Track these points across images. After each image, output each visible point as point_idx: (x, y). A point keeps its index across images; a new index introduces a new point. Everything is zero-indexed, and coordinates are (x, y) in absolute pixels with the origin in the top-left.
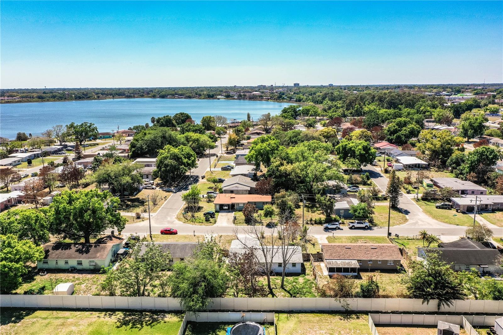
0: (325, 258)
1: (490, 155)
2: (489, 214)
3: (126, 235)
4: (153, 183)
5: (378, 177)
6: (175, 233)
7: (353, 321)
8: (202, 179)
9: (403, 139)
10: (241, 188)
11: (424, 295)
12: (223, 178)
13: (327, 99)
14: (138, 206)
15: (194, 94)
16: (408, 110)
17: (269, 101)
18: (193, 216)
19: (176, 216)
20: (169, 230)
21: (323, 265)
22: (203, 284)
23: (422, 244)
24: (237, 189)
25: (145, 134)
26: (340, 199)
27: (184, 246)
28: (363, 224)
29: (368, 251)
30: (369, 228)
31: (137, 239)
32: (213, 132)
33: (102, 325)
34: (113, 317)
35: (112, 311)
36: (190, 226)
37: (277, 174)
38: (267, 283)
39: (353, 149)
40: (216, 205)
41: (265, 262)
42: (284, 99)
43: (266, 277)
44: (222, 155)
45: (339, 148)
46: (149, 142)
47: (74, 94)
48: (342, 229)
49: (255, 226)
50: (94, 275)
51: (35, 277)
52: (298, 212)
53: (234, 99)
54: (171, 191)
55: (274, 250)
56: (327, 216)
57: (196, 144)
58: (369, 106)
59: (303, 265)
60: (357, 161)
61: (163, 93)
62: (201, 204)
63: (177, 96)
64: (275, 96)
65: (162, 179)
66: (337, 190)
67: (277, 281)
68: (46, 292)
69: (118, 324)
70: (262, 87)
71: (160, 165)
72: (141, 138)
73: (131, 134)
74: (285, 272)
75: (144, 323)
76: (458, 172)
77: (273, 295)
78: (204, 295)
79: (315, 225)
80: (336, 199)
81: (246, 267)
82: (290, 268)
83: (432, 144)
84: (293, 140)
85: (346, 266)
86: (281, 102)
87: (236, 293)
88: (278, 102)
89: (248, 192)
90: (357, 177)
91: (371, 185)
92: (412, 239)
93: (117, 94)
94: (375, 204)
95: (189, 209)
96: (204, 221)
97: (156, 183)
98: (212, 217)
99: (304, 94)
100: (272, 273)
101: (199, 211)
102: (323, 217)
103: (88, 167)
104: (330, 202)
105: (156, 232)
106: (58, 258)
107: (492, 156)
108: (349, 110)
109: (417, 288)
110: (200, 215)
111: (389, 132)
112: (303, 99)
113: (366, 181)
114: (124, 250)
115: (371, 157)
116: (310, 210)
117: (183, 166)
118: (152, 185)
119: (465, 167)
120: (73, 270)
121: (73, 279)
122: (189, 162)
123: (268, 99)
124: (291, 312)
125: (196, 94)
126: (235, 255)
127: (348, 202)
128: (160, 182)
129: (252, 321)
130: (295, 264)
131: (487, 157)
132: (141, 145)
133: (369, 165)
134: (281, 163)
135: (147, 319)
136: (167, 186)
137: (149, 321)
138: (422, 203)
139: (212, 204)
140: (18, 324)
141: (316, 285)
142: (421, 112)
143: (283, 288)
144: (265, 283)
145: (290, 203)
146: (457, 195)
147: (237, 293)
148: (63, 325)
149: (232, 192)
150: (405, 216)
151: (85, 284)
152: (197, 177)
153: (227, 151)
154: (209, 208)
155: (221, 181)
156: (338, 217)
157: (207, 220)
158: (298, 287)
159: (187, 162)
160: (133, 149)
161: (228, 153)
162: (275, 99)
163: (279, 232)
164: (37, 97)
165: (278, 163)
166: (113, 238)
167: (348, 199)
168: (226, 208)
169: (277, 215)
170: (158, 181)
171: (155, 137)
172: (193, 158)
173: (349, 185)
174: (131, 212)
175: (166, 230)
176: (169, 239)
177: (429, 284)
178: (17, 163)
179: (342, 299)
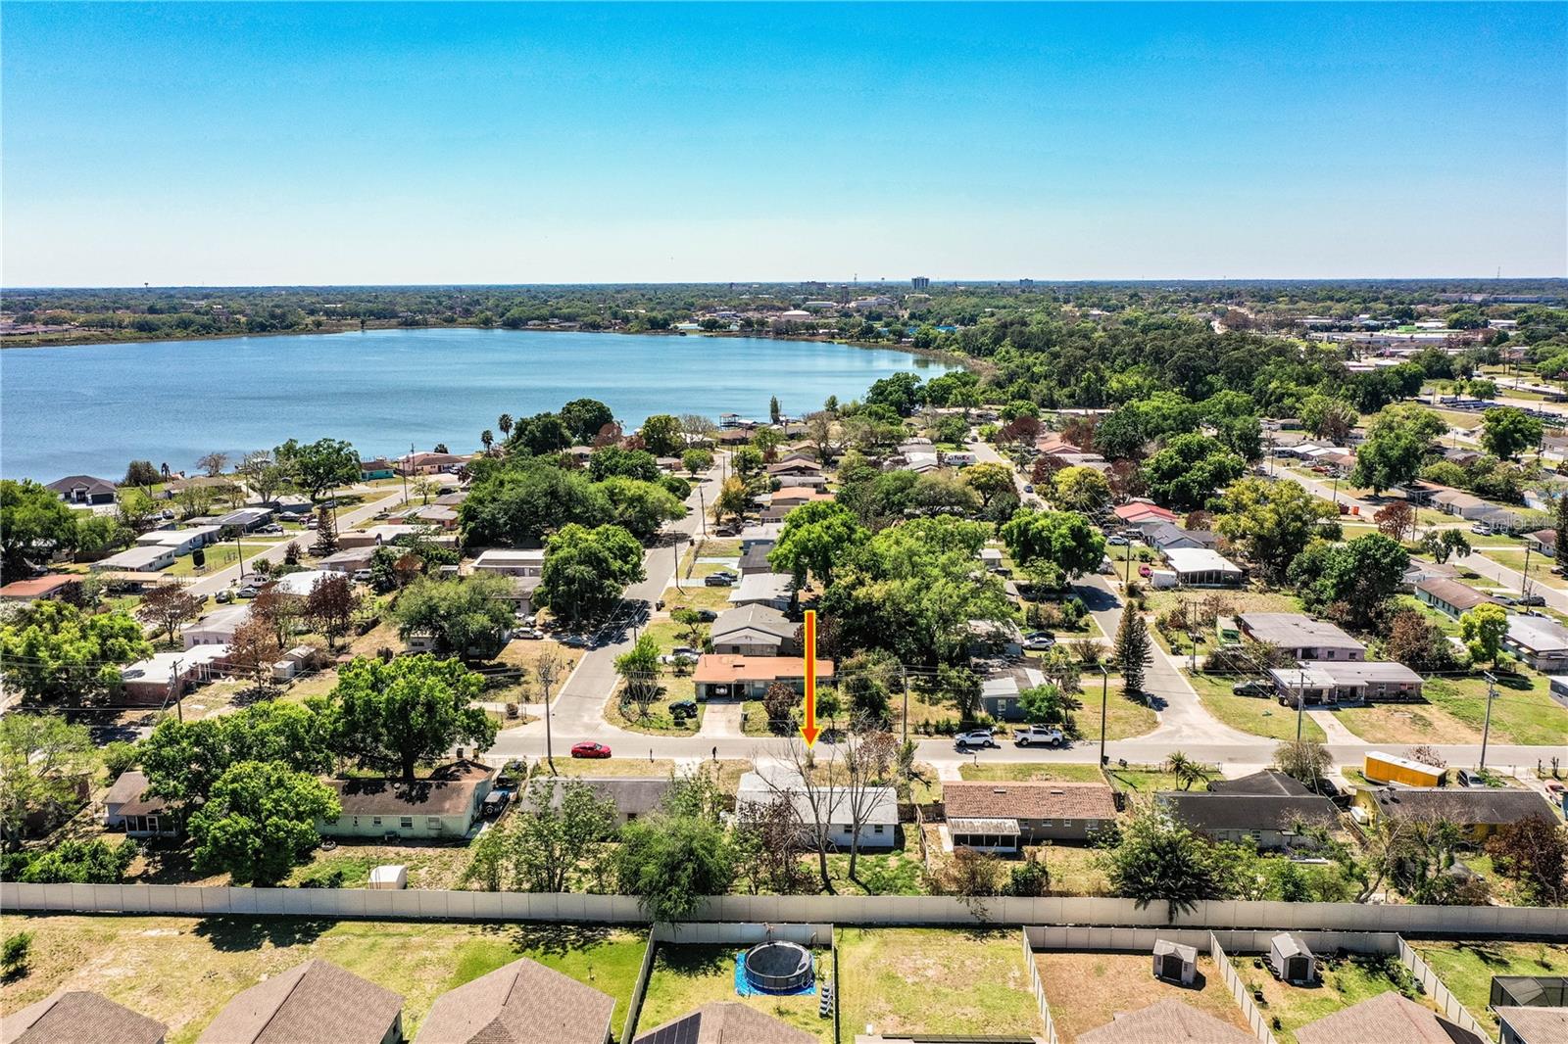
0: (948, 814)
1: (1384, 555)
2: (1357, 710)
3: (496, 759)
4: (535, 621)
5: (1107, 609)
6: (606, 755)
7: (992, 941)
8: (658, 610)
9: (1195, 492)
10: (759, 639)
11: (1139, 891)
12: (712, 610)
13: (1007, 341)
14: (507, 686)
15: (608, 315)
16: (1226, 395)
17: (836, 341)
18: (644, 714)
19: (602, 713)
20: (590, 748)
21: (943, 830)
22: (690, 866)
23: (1170, 785)
24: (748, 642)
25: (502, 484)
26: (999, 670)
27: (635, 788)
28: (1046, 734)
29: (1043, 799)
30: (1063, 745)
31: (520, 768)
32: (677, 461)
33: (483, 948)
34: (501, 934)
35: (496, 922)
36: (637, 736)
37: (847, 607)
38: (819, 868)
39: (1045, 534)
40: (698, 685)
41: (815, 822)
42: (878, 335)
43: (817, 856)
44: (705, 538)
45: (1010, 531)
46: (513, 506)
47: (241, 312)
48: (999, 747)
49: (793, 739)
50: (440, 850)
51: (312, 854)
52: (895, 702)
53: (730, 334)
54: (583, 646)
55: (834, 796)
56: (964, 714)
57: (637, 509)
58: (1123, 377)
59: (898, 830)
60: (1054, 565)
61: (515, 312)
62: (661, 683)
63: (556, 321)
64: (853, 326)
65: (555, 609)
66: (998, 647)
67: (841, 864)
68: (346, 884)
69: (517, 946)
70: (814, 289)
71: (554, 576)
72: (490, 494)
73: (446, 465)
74: (858, 844)
75: (568, 944)
76: (1312, 596)
77: (832, 892)
78: (690, 889)
79: (935, 736)
80: (991, 670)
81: (773, 833)
82: (868, 836)
83: (1254, 518)
84: (896, 498)
85: (992, 832)
86: (870, 348)
87: (753, 889)
88: (862, 346)
89: (775, 650)
90: (1053, 611)
91: (1087, 631)
92: (1155, 772)
93: (371, 313)
94: (1088, 682)
95: (632, 694)
96: (671, 726)
97: (542, 622)
98: (689, 716)
99: (941, 320)
100: (830, 847)
101: (658, 700)
102: (955, 717)
103: (356, 575)
104: (972, 681)
105: (562, 753)
106: (358, 812)
107: (1388, 559)
108: (1065, 386)
109: (1128, 877)
110: (660, 709)
111: (1157, 472)
112: (936, 338)
113: (1074, 619)
114: (499, 794)
115: (1091, 555)
116: (927, 699)
117: (611, 582)
118: (532, 627)
119: (1327, 583)
120: (392, 839)
121: (397, 858)
122: (626, 568)
123: (833, 337)
124: (867, 925)
125: (615, 315)
126: (752, 806)
127: (1019, 679)
128: (550, 619)
129: (788, 941)
130: (881, 826)
131: (1377, 562)
132: (493, 515)
133: (1087, 575)
134: (857, 578)
135: (573, 937)
136: (572, 631)
137: (579, 941)
138: (1204, 680)
139: (687, 680)
140: (313, 946)
141: (924, 871)
142: (1271, 395)
143: (854, 879)
144: (816, 867)
145: (878, 682)
146: (1288, 662)
147: (757, 888)
148: (404, 947)
149: (736, 649)
150: (1153, 715)
151: (426, 868)
152: (645, 604)
153: (719, 525)
154: (681, 691)
155: (707, 618)
156: (991, 718)
157: (679, 723)
158: (886, 876)
159: (620, 570)
160: (471, 524)
161: (720, 533)
162: (852, 337)
163: (850, 756)
164: (132, 325)
165: (851, 578)
166: (472, 768)
167: (1020, 672)
168: (722, 691)
169: (847, 710)
170: (544, 615)
171: (531, 494)
172: (636, 559)
173: (1030, 630)
174: (492, 700)
175: (585, 748)
176: (595, 768)
177: (1149, 867)
178: (165, 560)
179: (972, 899)
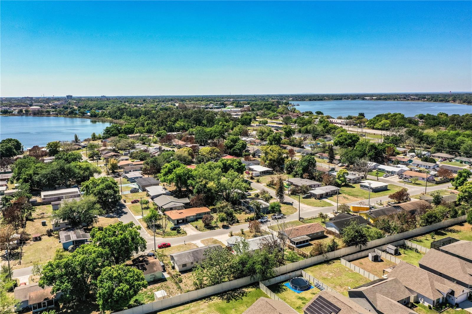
6: (170, 245)
7: (333, 264)
8: (125, 202)
10: (178, 204)
18: (164, 232)
19: (149, 235)
20: (164, 245)
23: (320, 221)
24: (175, 206)
28: (280, 215)
30: (283, 217)
33: (216, 304)
34: (214, 299)
36: (170, 239)
42: (76, 114)
50: (159, 284)
53: (14, 115)
85: (304, 240)
89: (185, 207)
92: (311, 219)
96: (177, 234)
98: (180, 230)
135: (236, 294)
138: (294, 197)
143: (284, 259)
149: (173, 209)
158: (290, 257)
161: (114, 177)
165: (204, 182)
